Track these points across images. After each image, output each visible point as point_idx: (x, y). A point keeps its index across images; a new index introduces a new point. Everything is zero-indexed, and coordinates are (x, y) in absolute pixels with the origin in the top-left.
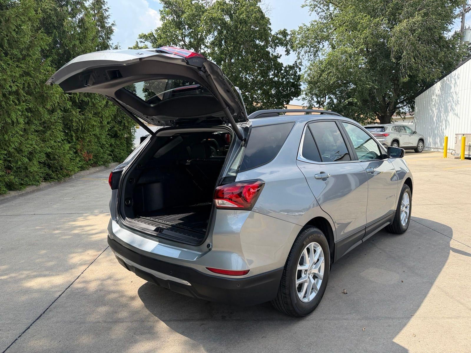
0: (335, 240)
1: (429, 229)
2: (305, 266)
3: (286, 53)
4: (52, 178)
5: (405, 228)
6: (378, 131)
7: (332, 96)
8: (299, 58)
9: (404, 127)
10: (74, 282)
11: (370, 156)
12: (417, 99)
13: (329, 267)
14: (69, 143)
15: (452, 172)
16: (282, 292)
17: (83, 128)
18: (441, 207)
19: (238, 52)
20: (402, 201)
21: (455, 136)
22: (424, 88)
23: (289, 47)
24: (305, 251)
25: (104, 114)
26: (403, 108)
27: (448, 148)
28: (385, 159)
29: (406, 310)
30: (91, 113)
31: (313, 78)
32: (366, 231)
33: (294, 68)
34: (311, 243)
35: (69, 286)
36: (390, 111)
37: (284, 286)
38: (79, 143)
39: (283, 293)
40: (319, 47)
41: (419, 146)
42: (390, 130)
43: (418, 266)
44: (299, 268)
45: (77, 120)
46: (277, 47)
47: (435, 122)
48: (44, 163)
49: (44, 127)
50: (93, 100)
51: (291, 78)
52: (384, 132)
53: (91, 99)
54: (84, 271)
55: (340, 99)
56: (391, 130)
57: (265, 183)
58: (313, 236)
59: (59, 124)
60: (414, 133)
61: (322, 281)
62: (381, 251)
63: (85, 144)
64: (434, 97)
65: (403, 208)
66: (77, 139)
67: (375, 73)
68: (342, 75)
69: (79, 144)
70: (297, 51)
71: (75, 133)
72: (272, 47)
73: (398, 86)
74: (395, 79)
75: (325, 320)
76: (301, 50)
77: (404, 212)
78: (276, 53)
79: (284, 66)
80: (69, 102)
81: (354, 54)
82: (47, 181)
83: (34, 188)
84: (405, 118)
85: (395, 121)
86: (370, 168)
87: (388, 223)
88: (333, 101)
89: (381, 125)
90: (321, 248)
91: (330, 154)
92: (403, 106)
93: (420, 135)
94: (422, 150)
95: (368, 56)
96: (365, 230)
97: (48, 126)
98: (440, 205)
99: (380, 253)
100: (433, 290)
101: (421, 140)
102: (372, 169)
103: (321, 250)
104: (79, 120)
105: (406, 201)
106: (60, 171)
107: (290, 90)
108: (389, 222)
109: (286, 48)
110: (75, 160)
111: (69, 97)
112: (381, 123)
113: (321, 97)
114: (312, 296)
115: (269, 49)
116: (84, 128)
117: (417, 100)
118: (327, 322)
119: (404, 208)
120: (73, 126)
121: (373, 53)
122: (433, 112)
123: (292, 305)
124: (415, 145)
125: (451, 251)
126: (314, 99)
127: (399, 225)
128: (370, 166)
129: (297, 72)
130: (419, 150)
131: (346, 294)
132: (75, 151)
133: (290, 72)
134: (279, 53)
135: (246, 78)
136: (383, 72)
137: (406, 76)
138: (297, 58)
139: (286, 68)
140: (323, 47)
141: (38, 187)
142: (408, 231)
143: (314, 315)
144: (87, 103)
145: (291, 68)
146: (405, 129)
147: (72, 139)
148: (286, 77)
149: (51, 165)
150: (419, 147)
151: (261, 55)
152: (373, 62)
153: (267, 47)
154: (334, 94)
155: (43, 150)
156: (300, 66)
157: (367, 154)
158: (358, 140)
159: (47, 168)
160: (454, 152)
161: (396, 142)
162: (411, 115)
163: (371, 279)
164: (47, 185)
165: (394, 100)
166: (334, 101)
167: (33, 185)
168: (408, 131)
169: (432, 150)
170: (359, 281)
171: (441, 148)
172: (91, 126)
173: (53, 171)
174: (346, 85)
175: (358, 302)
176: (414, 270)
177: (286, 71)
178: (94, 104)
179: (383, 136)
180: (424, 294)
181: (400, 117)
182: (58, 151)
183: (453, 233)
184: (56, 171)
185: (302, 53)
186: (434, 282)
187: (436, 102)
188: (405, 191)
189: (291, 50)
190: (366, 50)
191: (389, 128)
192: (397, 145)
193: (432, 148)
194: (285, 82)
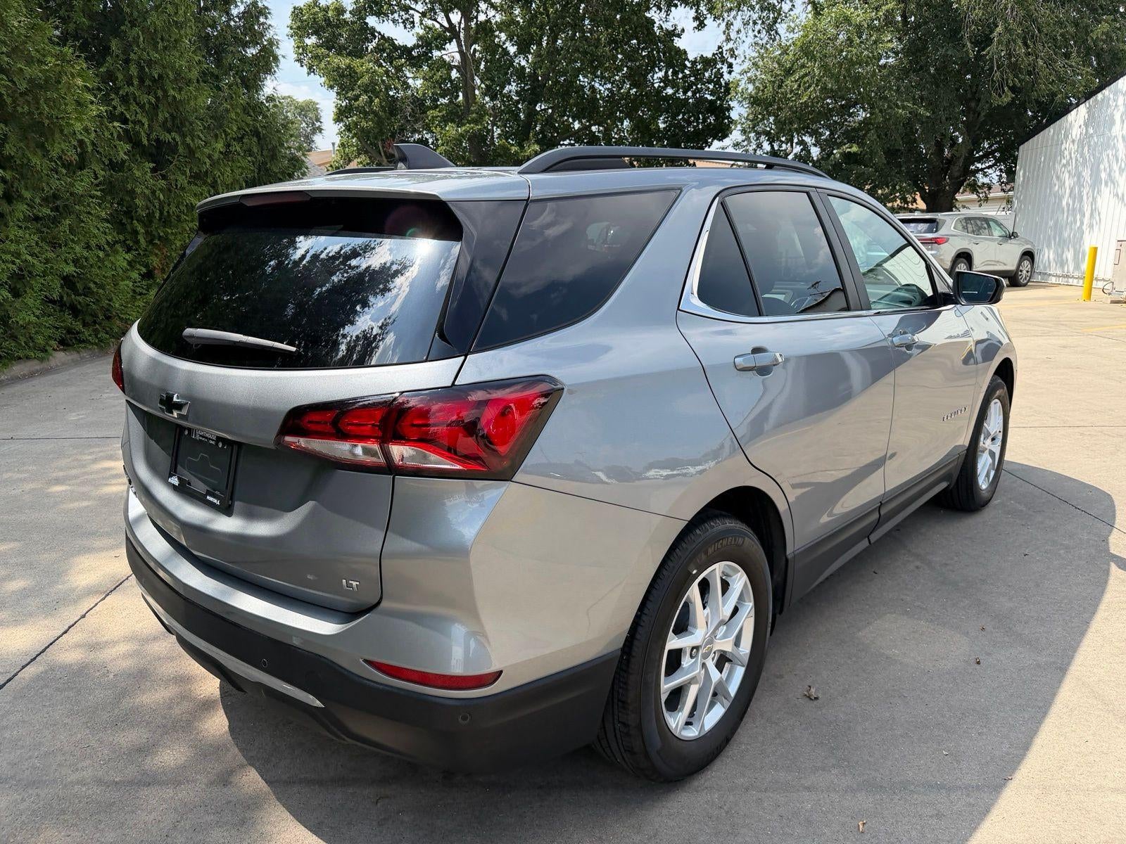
0: (789, 550)
1: (1050, 497)
2: (693, 634)
3: (696, 24)
4: (84, 341)
5: (985, 495)
6: (919, 229)
7: (807, 139)
8: (728, 39)
9: (986, 220)
10: (51, 644)
11: (903, 297)
12: (1025, 151)
13: (769, 629)
14: (129, 250)
15: (1106, 340)
16: (616, 717)
17: (165, 214)
18: (1081, 434)
19: (572, 20)
20: (985, 424)
21: (1114, 245)
22: (1044, 121)
23: (703, 8)
24: (694, 592)
25: (219, 176)
26: (986, 173)
27: (1095, 276)
28: (945, 305)
29: (989, 758)
30: (184, 173)
31: (763, 91)
32: (882, 513)
33: (716, 64)
34: (716, 566)
35: (35, 658)
36: (953, 181)
37: (623, 702)
38: (157, 251)
39: (619, 722)
40: (781, 7)
41: (1021, 271)
42: (952, 228)
43: (1023, 612)
44: (673, 643)
45: (147, 192)
46: (673, 9)
47: (1066, 209)
48: (60, 303)
49: (56, 209)
50: (188, 140)
51: (706, 90)
52: (936, 231)
53: (183, 136)
54: (91, 609)
55: (827, 146)
56: (954, 228)
57: (563, 389)
58: (721, 544)
59: (94, 200)
60: (1010, 237)
61: (746, 671)
62: (918, 563)
63: (171, 255)
64: (1067, 145)
65: (985, 443)
66: (151, 242)
67: (921, 79)
68: (837, 81)
69: (156, 255)
70: (723, 20)
71: (145, 226)
72: (660, 9)
73: (976, 115)
74: (971, 98)
75: (747, 789)
76: (735, 18)
77: (987, 452)
78: (670, 24)
79: (691, 57)
80: (122, 143)
81: (870, 27)
82: (70, 348)
83: (34, 365)
84: (987, 199)
85: (964, 207)
86: (905, 333)
87: (944, 485)
88: (809, 152)
89: (929, 214)
90: (745, 577)
91: (792, 289)
92: (985, 168)
93: (1027, 242)
94: (1029, 281)
95: (905, 35)
96: (881, 510)
97: (66, 206)
98: (1077, 430)
99: (917, 567)
100: (1068, 693)
101: (1029, 255)
102: (909, 336)
103: (746, 582)
104: (154, 192)
105: (994, 423)
106: (106, 323)
107: (705, 120)
108: (947, 481)
109: (697, 12)
110: (145, 294)
111: (121, 130)
112: (928, 211)
113: (781, 141)
114: (712, 717)
115: (653, 14)
116: (168, 212)
117: (1023, 151)
118: (754, 798)
119: (989, 441)
120: (137, 207)
121: (917, 26)
122: (1062, 185)
123: (647, 755)
124: (1011, 266)
125: (1113, 567)
126: (762, 146)
127: (972, 489)
128: (902, 328)
129: (722, 75)
130: (1021, 281)
131: (815, 702)
132: (144, 270)
133: (704, 75)
134: (677, 23)
135: (592, 88)
136: (942, 78)
137: (1006, 89)
138: (724, 37)
139: (694, 63)
140: (791, 10)
141: (45, 365)
142: (994, 502)
143: (718, 773)
144: (173, 149)
145: (708, 63)
146: (989, 226)
147: (137, 242)
148: (694, 87)
149: (79, 306)
150: (1020, 273)
151: (631, 29)
152: (918, 50)
153: (648, 9)
154: (815, 133)
155: (52, 268)
156: (730, 60)
157: (895, 291)
158: (869, 253)
159: (69, 314)
160: (1109, 287)
161: (964, 258)
162: (1005, 192)
163: (888, 652)
164: (70, 358)
165: (964, 152)
166: (811, 151)
167: (28, 358)
168: (997, 232)
169: (1053, 280)
170: (854, 659)
171: (1076, 274)
172: (184, 208)
173: (85, 325)
174: (845, 110)
175: (849, 728)
176: (1011, 626)
177: (695, 72)
178: (191, 152)
179: (932, 243)
180: (1041, 705)
181: (974, 196)
182: (95, 270)
183: (1118, 513)
184: (95, 322)
185: (738, 24)
186: (1069, 664)
187: (1071, 157)
188: (995, 397)
189: (709, 16)
190: (900, 19)
191: (949, 222)
192: (965, 267)
193: (1053, 276)
194: (691, 101)
